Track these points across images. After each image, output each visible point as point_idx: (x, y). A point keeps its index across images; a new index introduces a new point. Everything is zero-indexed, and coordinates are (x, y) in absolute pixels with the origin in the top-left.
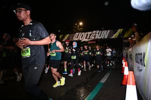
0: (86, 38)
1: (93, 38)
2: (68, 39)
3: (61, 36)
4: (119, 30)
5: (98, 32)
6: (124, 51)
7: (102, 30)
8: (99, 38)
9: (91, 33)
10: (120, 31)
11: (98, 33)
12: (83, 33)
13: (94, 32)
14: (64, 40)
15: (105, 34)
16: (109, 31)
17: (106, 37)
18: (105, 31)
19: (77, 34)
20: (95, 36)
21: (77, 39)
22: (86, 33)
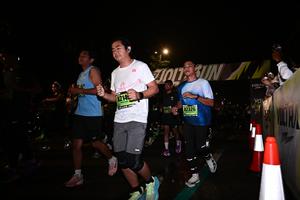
0: (176, 80)
4: (243, 64)
5: (200, 67)
7: (208, 64)
11: (201, 70)
12: (171, 70)
16: (221, 66)
17: (216, 78)
18: (215, 67)
19: (158, 71)
22: (176, 70)
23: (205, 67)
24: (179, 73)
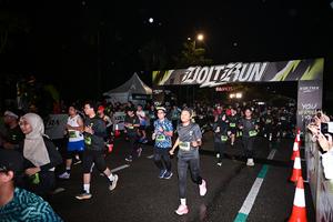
0: (212, 80)
1: (227, 79)
2: (172, 79)
3: (155, 74)
5: (239, 65)
6: (300, 113)
7: (250, 62)
8: (241, 80)
9: (223, 68)
10: (292, 64)
12: (206, 69)
13: (231, 65)
14: (161, 83)
15: (255, 72)
16: (265, 64)
17: (258, 79)
18: (257, 65)
19: (191, 69)
20: (232, 76)
21: (190, 82)
22: (212, 68)
23: (245, 66)
24: (215, 72)
